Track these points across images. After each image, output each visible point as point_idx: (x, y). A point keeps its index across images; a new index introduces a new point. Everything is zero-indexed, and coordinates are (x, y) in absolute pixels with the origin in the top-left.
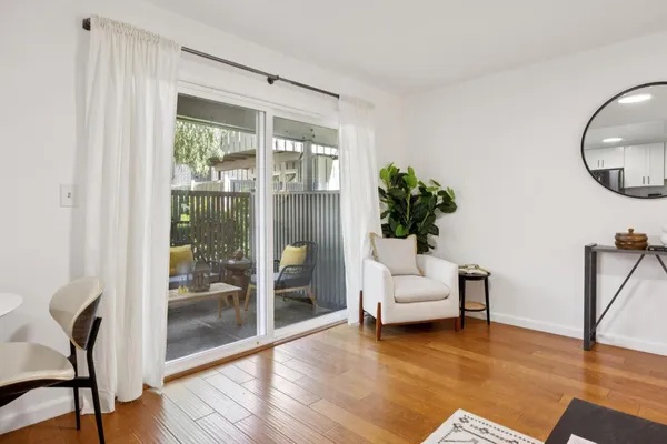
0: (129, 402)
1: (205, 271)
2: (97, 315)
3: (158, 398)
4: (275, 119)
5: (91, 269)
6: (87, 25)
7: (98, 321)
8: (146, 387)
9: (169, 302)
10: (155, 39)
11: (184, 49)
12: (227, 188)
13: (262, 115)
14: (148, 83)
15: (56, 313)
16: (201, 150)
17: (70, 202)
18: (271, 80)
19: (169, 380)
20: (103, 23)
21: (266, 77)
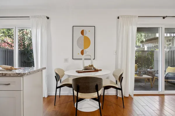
0: (126, 97)
1: (141, 71)
2: (123, 76)
3: (132, 98)
4: (165, 29)
5: (119, 67)
6: (118, 18)
7: (122, 77)
8: (129, 95)
9: (135, 78)
10: (132, 16)
11: (139, 17)
12: (146, 49)
13: (161, 28)
14: (130, 27)
15: (114, 75)
16: (138, 40)
17: (115, 54)
18: (164, 18)
19: (135, 95)
20: (122, 16)
21: (162, 17)
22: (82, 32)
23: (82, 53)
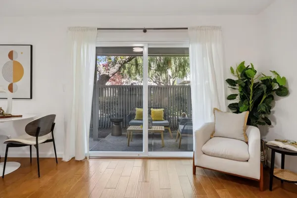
11: (98, 29)
18: (145, 31)
21: (142, 30)
22: (11, 55)
23: (11, 88)
